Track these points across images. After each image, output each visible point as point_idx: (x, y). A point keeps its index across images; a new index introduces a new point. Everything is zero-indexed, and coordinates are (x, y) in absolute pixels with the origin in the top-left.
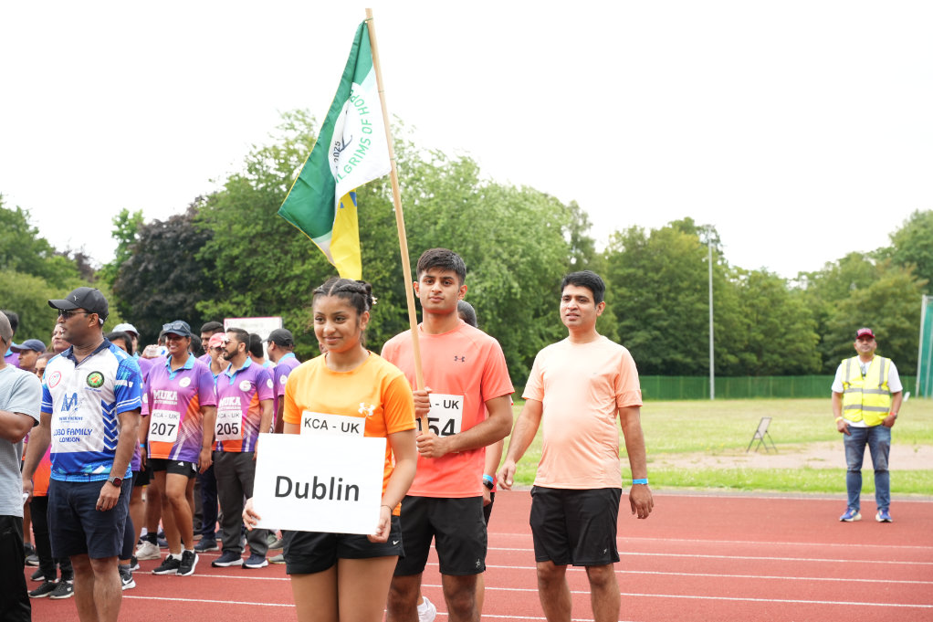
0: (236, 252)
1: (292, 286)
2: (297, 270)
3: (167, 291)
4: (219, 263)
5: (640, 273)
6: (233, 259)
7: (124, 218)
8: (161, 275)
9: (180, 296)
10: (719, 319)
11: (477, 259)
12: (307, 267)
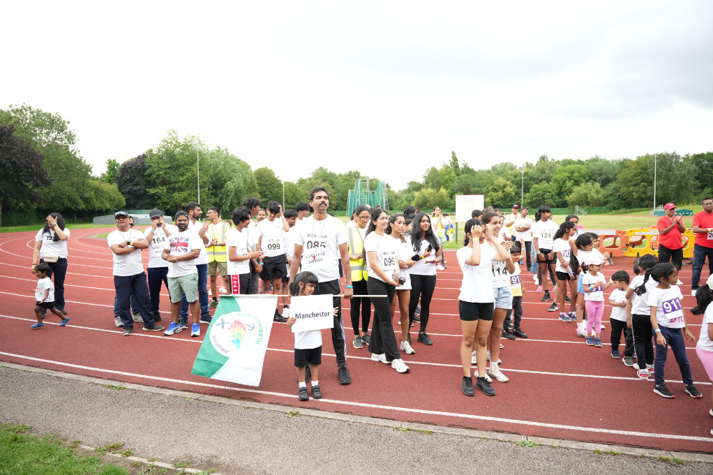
0: (161, 173)
1: (180, 184)
2: (181, 179)
3: (134, 185)
4: (154, 176)
5: (262, 182)
6: (159, 175)
7: (110, 162)
8: (131, 180)
9: (139, 187)
10: (285, 195)
11: (231, 178)
12: (184, 178)
